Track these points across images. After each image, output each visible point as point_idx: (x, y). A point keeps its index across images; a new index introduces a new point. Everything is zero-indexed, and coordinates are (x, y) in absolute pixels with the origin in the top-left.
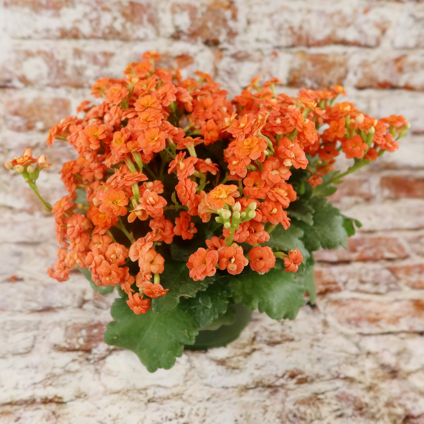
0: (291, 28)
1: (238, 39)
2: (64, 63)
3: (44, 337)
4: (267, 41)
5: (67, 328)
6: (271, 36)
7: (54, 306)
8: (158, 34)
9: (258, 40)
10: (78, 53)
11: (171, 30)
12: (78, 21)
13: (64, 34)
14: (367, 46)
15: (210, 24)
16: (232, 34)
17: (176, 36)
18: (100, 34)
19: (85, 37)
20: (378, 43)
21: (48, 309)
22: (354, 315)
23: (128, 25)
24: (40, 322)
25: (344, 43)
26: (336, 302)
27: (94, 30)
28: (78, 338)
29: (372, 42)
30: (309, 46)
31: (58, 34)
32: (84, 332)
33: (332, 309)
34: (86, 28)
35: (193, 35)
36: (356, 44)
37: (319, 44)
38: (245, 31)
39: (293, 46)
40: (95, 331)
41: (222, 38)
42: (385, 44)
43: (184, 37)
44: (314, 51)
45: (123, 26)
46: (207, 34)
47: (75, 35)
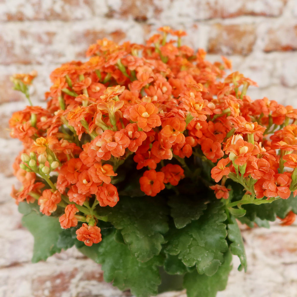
0: (208, 4)
1: (163, 15)
2: (13, 44)
3: (13, 292)
4: (188, 16)
5: (33, 281)
6: (191, 11)
7: (21, 260)
8: (93, 13)
9: (180, 15)
10: (24, 34)
11: (105, 10)
12: (22, 5)
13: (10, 18)
14: (271, 16)
15: (138, 3)
16: (158, 11)
17: (110, 15)
18: (42, 16)
19: (29, 20)
20: (281, 13)
21: (15, 264)
22: (276, 247)
23: (67, 7)
24: (8, 278)
25: (253, 14)
26: (261, 236)
27: (37, 12)
28: (43, 290)
29: (276, 12)
30: (223, 17)
31: (5, 18)
32: (48, 284)
33: (258, 242)
34: (29, 12)
35: (124, 13)
36: (263, 14)
37: (232, 16)
38: (169, 7)
39: (210, 19)
40: (58, 281)
41: (150, 14)
42: (287, 13)
43: (117, 16)
44: (228, 22)
45: (63, 8)
46: (136, 12)
47: (20, 18)
